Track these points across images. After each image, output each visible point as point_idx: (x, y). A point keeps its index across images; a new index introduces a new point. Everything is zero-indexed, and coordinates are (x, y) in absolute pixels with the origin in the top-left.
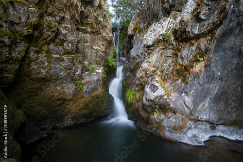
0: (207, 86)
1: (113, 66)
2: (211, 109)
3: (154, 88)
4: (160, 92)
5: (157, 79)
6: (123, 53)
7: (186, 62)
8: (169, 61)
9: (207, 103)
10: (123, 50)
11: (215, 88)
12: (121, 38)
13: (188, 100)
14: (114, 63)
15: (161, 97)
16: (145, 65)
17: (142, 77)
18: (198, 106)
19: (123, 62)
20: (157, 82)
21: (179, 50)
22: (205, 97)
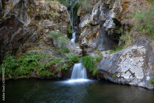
0: (100, 40)
1: (71, 33)
2: (103, 47)
3: (84, 41)
4: (85, 42)
5: (85, 38)
6: (76, 24)
7: (95, 32)
8: (90, 32)
9: (101, 45)
10: (75, 22)
11: (102, 40)
12: (74, 15)
13: (94, 44)
14: (71, 32)
15: (85, 43)
16: (82, 34)
17: (81, 38)
18: (98, 46)
19: (76, 29)
20: (84, 39)
21: (93, 29)
22: (100, 43)
